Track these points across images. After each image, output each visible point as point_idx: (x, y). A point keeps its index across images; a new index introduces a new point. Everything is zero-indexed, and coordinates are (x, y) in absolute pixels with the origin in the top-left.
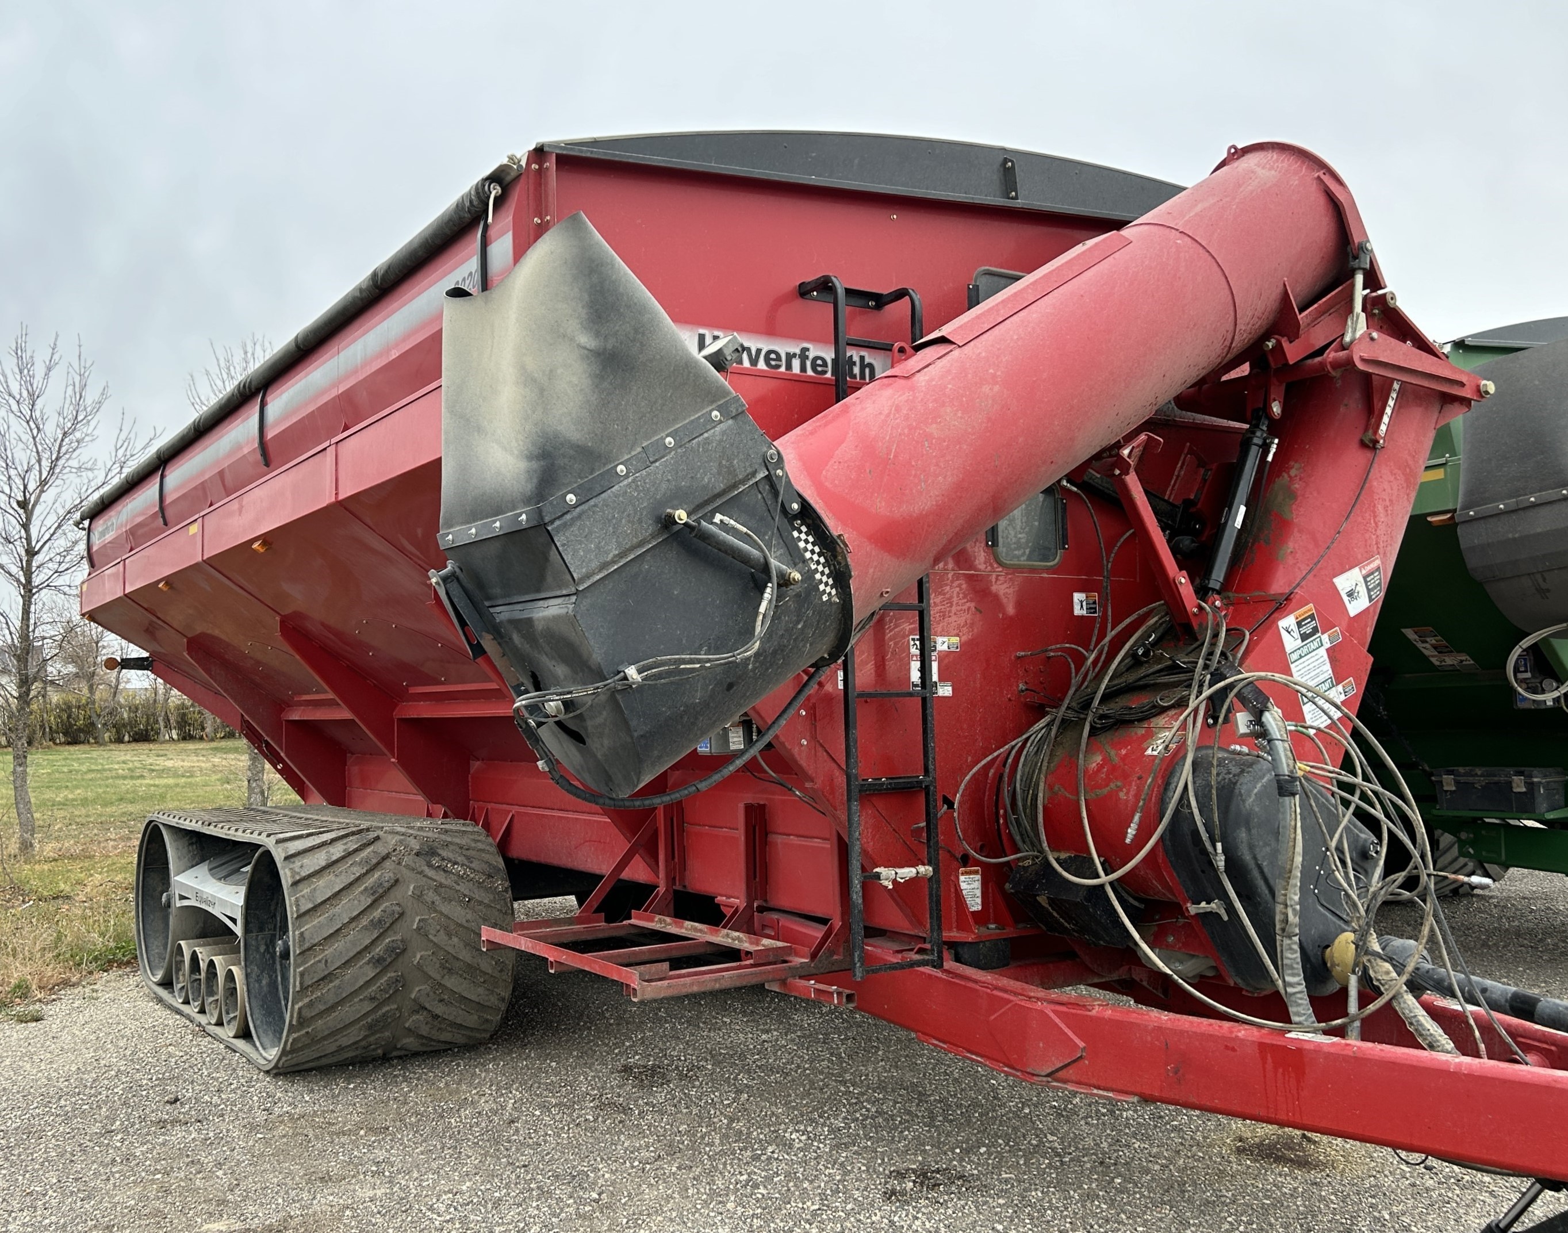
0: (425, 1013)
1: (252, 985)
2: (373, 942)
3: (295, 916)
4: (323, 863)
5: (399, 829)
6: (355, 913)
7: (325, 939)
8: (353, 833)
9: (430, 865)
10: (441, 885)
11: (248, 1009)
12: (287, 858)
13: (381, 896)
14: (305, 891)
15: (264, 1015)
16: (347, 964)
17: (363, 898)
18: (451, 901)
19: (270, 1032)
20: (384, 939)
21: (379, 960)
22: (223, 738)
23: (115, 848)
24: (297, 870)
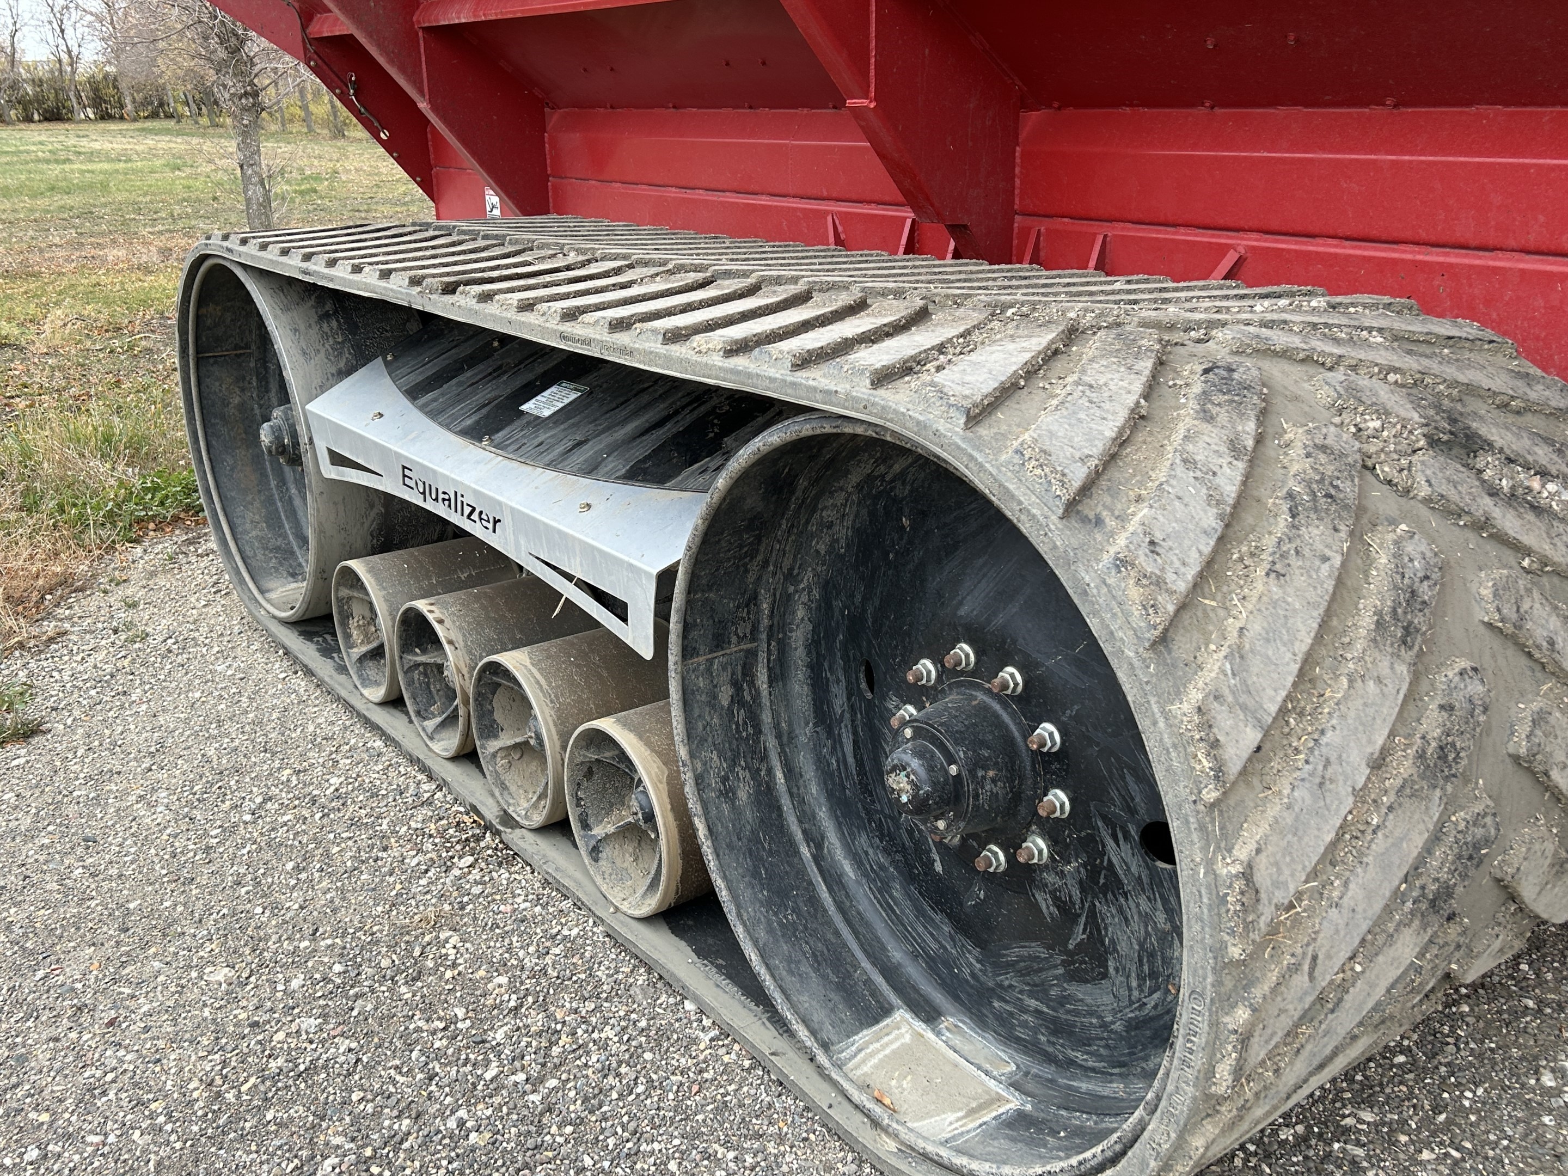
6: (1380, 739)
15: (768, 904)
17: (1384, 667)
22: (146, 118)
23: (68, 260)
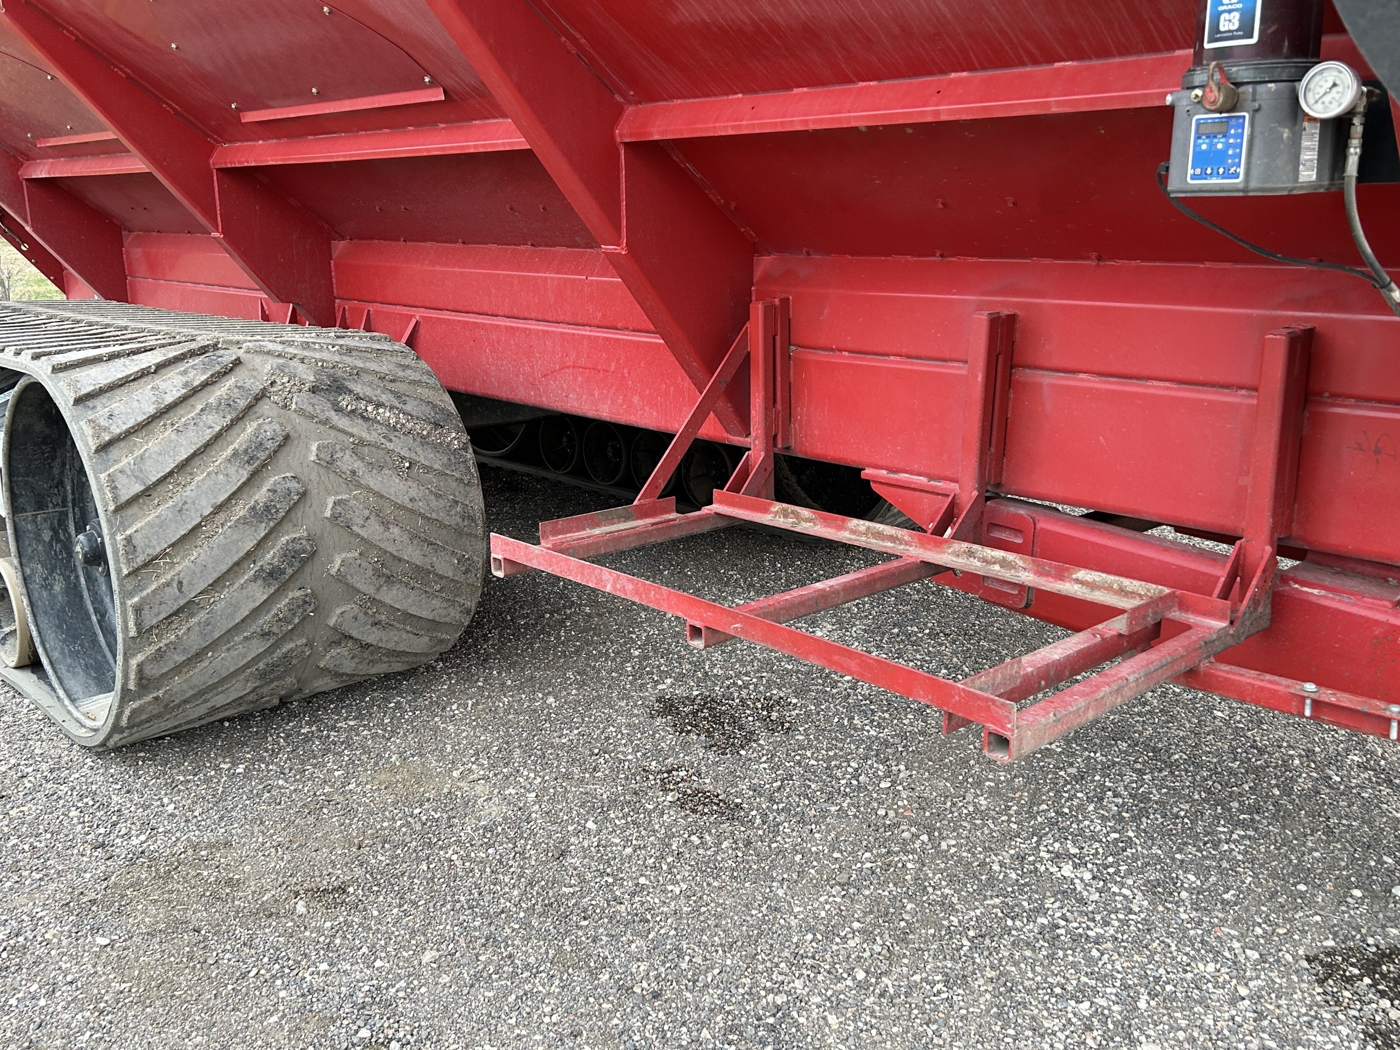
0: (350, 644)
1: (36, 595)
2: (259, 545)
3: (112, 507)
4: (151, 410)
5: (271, 346)
6: (222, 498)
7: (173, 545)
8: (193, 354)
9: (339, 410)
10: (362, 443)
11: (35, 634)
12: (78, 401)
13: (264, 466)
14: (124, 461)
16: (217, 584)
17: (232, 470)
18: (381, 468)
19: (78, 670)
20: (277, 538)
21: (272, 574)
24: (103, 422)
